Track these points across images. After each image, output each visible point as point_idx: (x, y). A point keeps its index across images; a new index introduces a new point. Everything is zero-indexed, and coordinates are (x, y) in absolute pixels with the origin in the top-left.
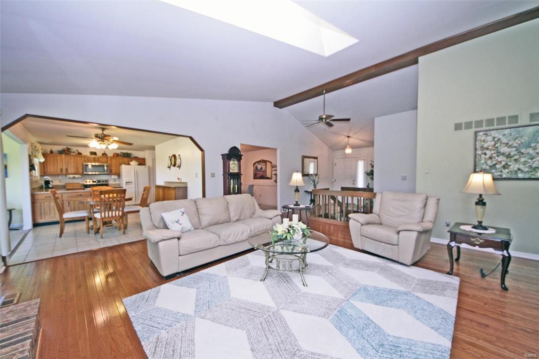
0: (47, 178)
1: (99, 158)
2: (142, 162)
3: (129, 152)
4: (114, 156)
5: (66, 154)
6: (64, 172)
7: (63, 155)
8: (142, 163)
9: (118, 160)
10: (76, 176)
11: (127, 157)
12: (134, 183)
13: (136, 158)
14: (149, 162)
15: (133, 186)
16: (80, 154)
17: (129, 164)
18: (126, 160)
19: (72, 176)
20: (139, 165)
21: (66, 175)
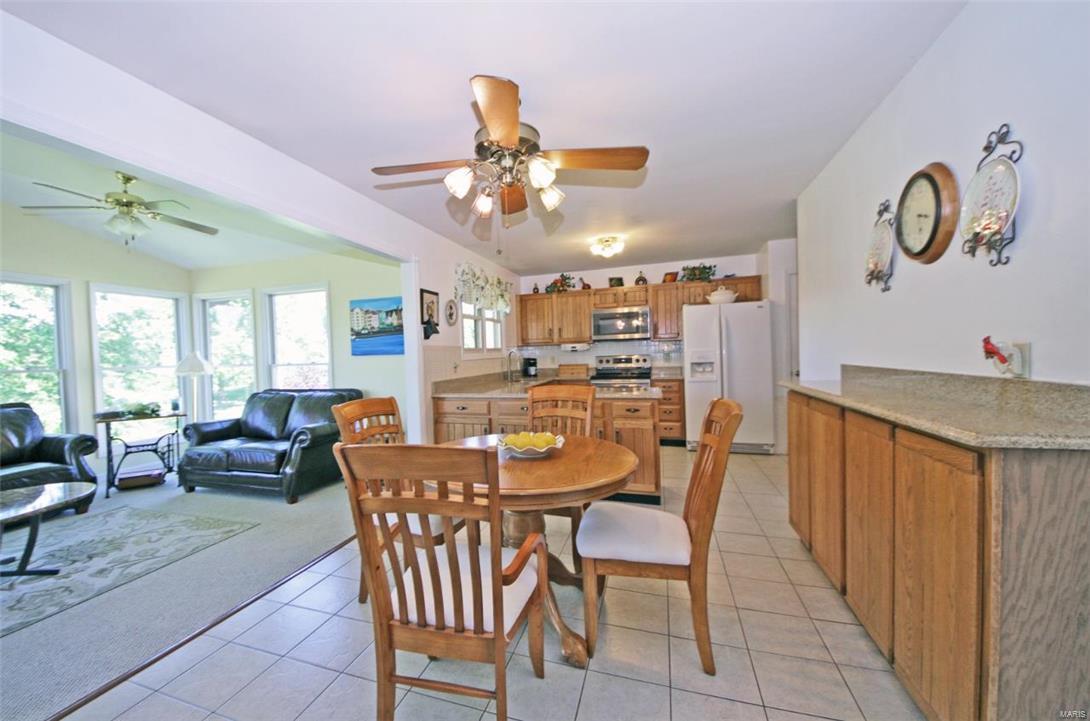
0: (530, 352)
1: (625, 294)
2: (749, 289)
3: (708, 262)
4: (664, 281)
5: (559, 291)
6: (556, 337)
7: (554, 296)
8: (749, 294)
9: (674, 292)
10: (579, 346)
11: (701, 279)
12: (717, 366)
13: (730, 281)
14: (774, 290)
15: (716, 376)
16: (586, 287)
17: (706, 302)
18: (697, 287)
19: (569, 347)
20: (737, 300)
21: (559, 345)
